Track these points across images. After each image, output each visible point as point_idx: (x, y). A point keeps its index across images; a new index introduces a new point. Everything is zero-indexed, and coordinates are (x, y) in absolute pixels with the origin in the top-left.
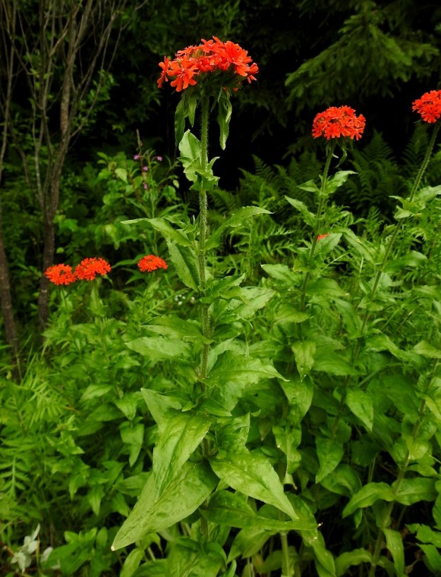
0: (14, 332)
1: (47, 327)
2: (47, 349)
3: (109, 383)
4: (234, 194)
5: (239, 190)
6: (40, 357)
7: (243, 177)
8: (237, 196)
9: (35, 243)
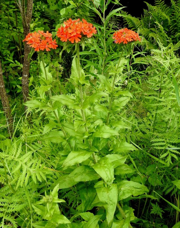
0: (7, 102)
1: (28, 100)
2: (29, 114)
3: (88, 150)
4: (140, 19)
5: (143, 16)
6: (24, 119)
7: (147, 8)
8: (142, 21)
9: (19, 49)
